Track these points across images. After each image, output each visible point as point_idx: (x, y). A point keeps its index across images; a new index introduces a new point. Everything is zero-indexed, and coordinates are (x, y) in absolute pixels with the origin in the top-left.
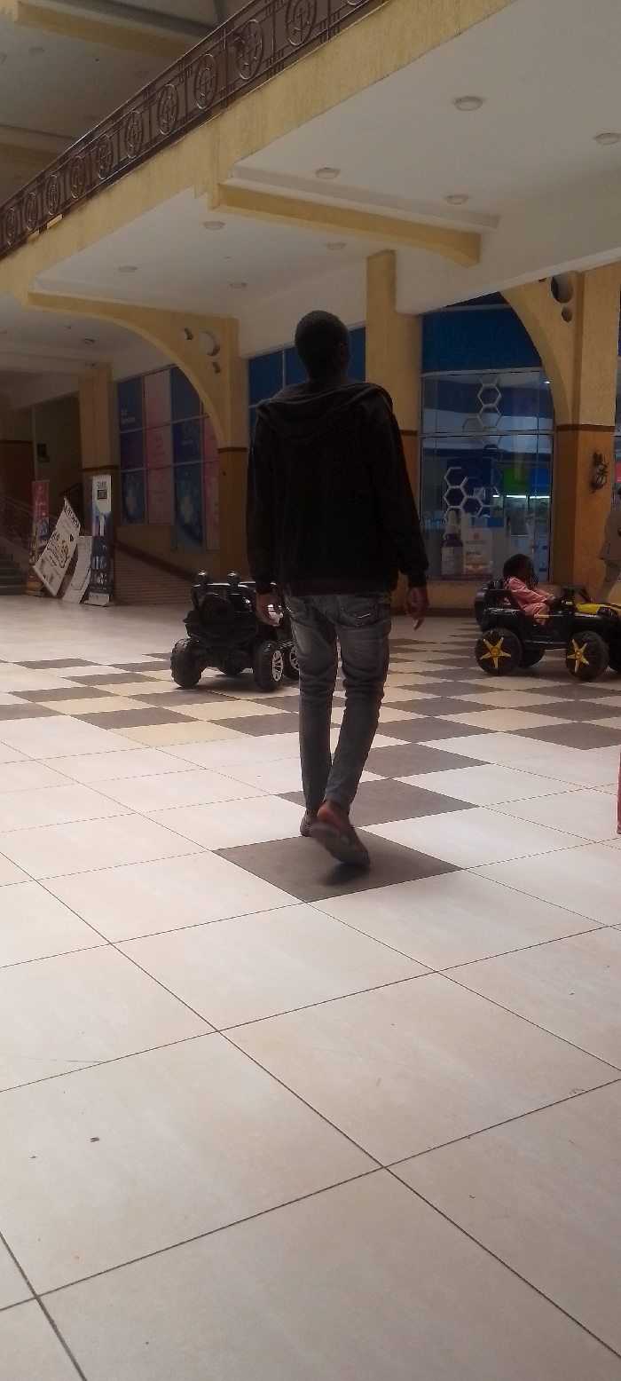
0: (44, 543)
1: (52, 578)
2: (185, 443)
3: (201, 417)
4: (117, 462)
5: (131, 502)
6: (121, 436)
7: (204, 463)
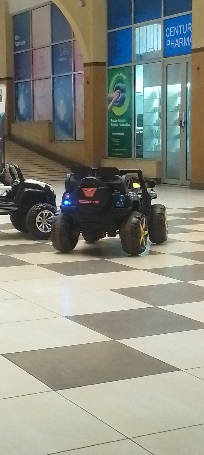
2: (61, 60)
3: (72, 40)
4: (12, 75)
5: (22, 105)
6: (15, 55)
7: (74, 75)
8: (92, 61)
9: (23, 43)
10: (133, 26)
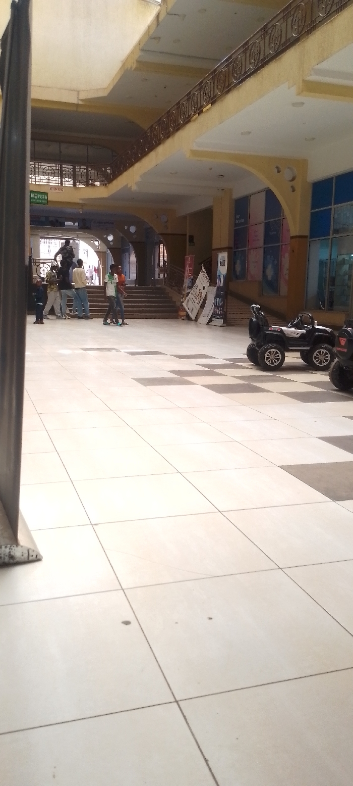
0: (189, 291)
1: (193, 310)
2: (271, 234)
3: (283, 217)
4: (232, 246)
5: (238, 268)
6: (236, 231)
7: (282, 245)
8: (297, 234)
9: (242, 220)
10: (333, 207)
